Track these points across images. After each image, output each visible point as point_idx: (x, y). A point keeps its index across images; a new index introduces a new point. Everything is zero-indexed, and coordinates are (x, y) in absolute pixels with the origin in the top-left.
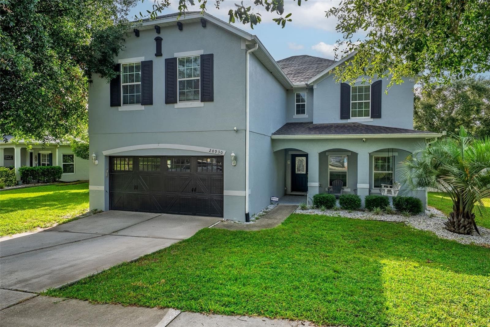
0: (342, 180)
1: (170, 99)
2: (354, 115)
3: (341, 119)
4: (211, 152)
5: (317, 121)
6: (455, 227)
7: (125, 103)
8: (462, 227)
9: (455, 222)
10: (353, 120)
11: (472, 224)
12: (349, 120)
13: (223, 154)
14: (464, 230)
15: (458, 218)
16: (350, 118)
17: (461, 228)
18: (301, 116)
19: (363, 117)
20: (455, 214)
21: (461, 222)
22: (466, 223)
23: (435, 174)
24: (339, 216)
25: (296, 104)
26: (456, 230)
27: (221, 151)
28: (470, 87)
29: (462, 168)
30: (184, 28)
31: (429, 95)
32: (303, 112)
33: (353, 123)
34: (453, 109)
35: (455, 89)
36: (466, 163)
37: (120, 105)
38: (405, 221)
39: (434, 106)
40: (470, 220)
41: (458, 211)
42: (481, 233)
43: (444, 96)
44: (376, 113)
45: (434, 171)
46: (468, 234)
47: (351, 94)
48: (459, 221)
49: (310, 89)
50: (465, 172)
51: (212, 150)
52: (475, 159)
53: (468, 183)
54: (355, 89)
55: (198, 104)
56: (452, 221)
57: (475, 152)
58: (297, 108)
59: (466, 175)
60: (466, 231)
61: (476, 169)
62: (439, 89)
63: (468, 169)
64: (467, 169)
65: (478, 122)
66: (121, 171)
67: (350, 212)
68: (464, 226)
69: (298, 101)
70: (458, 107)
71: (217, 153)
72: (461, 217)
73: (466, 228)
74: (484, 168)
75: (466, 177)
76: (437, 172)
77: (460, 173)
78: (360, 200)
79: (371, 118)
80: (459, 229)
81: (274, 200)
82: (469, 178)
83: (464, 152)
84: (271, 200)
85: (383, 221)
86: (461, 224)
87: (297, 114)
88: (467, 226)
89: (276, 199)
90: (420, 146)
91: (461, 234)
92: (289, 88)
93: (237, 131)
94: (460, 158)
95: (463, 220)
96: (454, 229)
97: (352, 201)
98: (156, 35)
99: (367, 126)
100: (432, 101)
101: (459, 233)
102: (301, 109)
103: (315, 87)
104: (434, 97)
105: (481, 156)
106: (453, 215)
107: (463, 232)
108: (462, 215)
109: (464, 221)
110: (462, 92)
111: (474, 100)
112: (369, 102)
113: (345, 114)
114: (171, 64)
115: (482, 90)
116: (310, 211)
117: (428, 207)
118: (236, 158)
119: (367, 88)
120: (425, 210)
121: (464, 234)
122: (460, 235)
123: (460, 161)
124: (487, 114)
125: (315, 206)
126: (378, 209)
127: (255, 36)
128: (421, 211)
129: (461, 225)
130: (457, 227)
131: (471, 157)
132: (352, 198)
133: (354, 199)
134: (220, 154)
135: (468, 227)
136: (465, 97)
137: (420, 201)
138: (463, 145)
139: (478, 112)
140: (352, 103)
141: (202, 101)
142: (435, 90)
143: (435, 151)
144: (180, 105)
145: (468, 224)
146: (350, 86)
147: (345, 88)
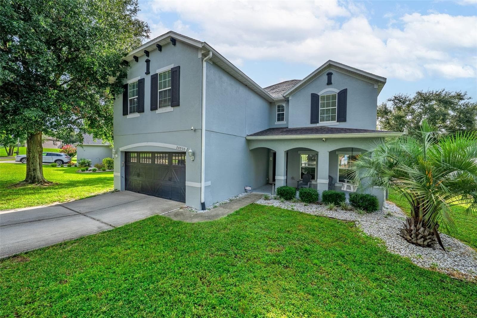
0: (311, 175)
1: (154, 107)
2: (323, 120)
3: (311, 123)
4: (178, 149)
5: (291, 126)
6: (412, 237)
7: (131, 112)
8: (421, 237)
9: (412, 230)
10: (321, 124)
11: (435, 236)
12: (317, 124)
13: (185, 151)
14: (424, 241)
15: (416, 226)
16: (318, 123)
17: (420, 239)
18: (281, 123)
19: (330, 121)
20: (413, 221)
21: (420, 231)
22: (426, 233)
23: (388, 174)
24: (292, 209)
25: (277, 113)
26: (414, 239)
27: (184, 148)
28: (436, 101)
29: (423, 169)
30: (163, 49)
31: (399, 109)
32: (283, 119)
33: (321, 127)
34: (421, 119)
35: (423, 103)
36: (428, 164)
37: (128, 114)
38: (356, 221)
39: (403, 117)
40: (432, 231)
41: (416, 218)
42: (446, 246)
43: (413, 109)
44: (342, 117)
45: (387, 171)
46: (429, 246)
47: (320, 102)
48: (417, 230)
49: (287, 100)
50: (427, 175)
51: (178, 146)
52: (442, 158)
53: (430, 190)
54: (323, 98)
55: (170, 109)
56: (408, 228)
57: (442, 151)
58: (278, 116)
59: (428, 180)
60: (426, 243)
61: (442, 172)
62: (408, 104)
63: (431, 171)
64: (429, 171)
65: (443, 130)
66: (133, 162)
67: (305, 205)
68: (424, 237)
69: (279, 111)
70: (425, 117)
71: (181, 150)
72: (419, 225)
73: (426, 239)
74: (454, 170)
75: (427, 183)
76: (392, 173)
77: (420, 176)
78: (317, 195)
79: (337, 122)
80: (417, 240)
81: (247, 189)
82: (431, 183)
83: (427, 151)
84: (245, 189)
85: (333, 218)
86: (419, 233)
87: (278, 121)
88: (428, 237)
89: (248, 188)
90: (375, 144)
91: (420, 245)
92: (271, 101)
93: (195, 130)
94: (421, 157)
95: (422, 229)
96: (410, 238)
97: (309, 195)
98: (146, 58)
99: (332, 128)
100: (402, 113)
101: (417, 244)
102: (281, 117)
103: (290, 98)
104: (404, 111)
105: (451, 155)
106: (410, 221)
107: (422, 243)
108: (421, 223)
109: (424, 232)
110: (429, 105)
111: (440, 111)
112: (335, 108)
113: (314, 119)
114: (154, 78)
115: (448, 103)
116: (271, 201)
117: (386, 203)
118: (194, 154)
119: (334, 97)
120: (383, 208)
121: (423, 246)
122: (418, 247)
123: (421, 161)
124: (452, 123)
125: (278, 196)
126: (332, 205)
127: (205, 42)
128: (376, 210)
129: (420, 236)
130: (414, 236)
131: (436, 157)
132: (309, 192)
133: (311, 194)
134: (183, 151)
135: (429, 239)
136: (431, 109)
137: (377, 200)
138: (426, 143)
139: (444, 120)
140: (321, 110)
141: (172, 106)
142: (405, 105)
143: (390, 150)
144: (159, 111)
145: (429, 235)
146: (319, 96)
147: (315, 98)
